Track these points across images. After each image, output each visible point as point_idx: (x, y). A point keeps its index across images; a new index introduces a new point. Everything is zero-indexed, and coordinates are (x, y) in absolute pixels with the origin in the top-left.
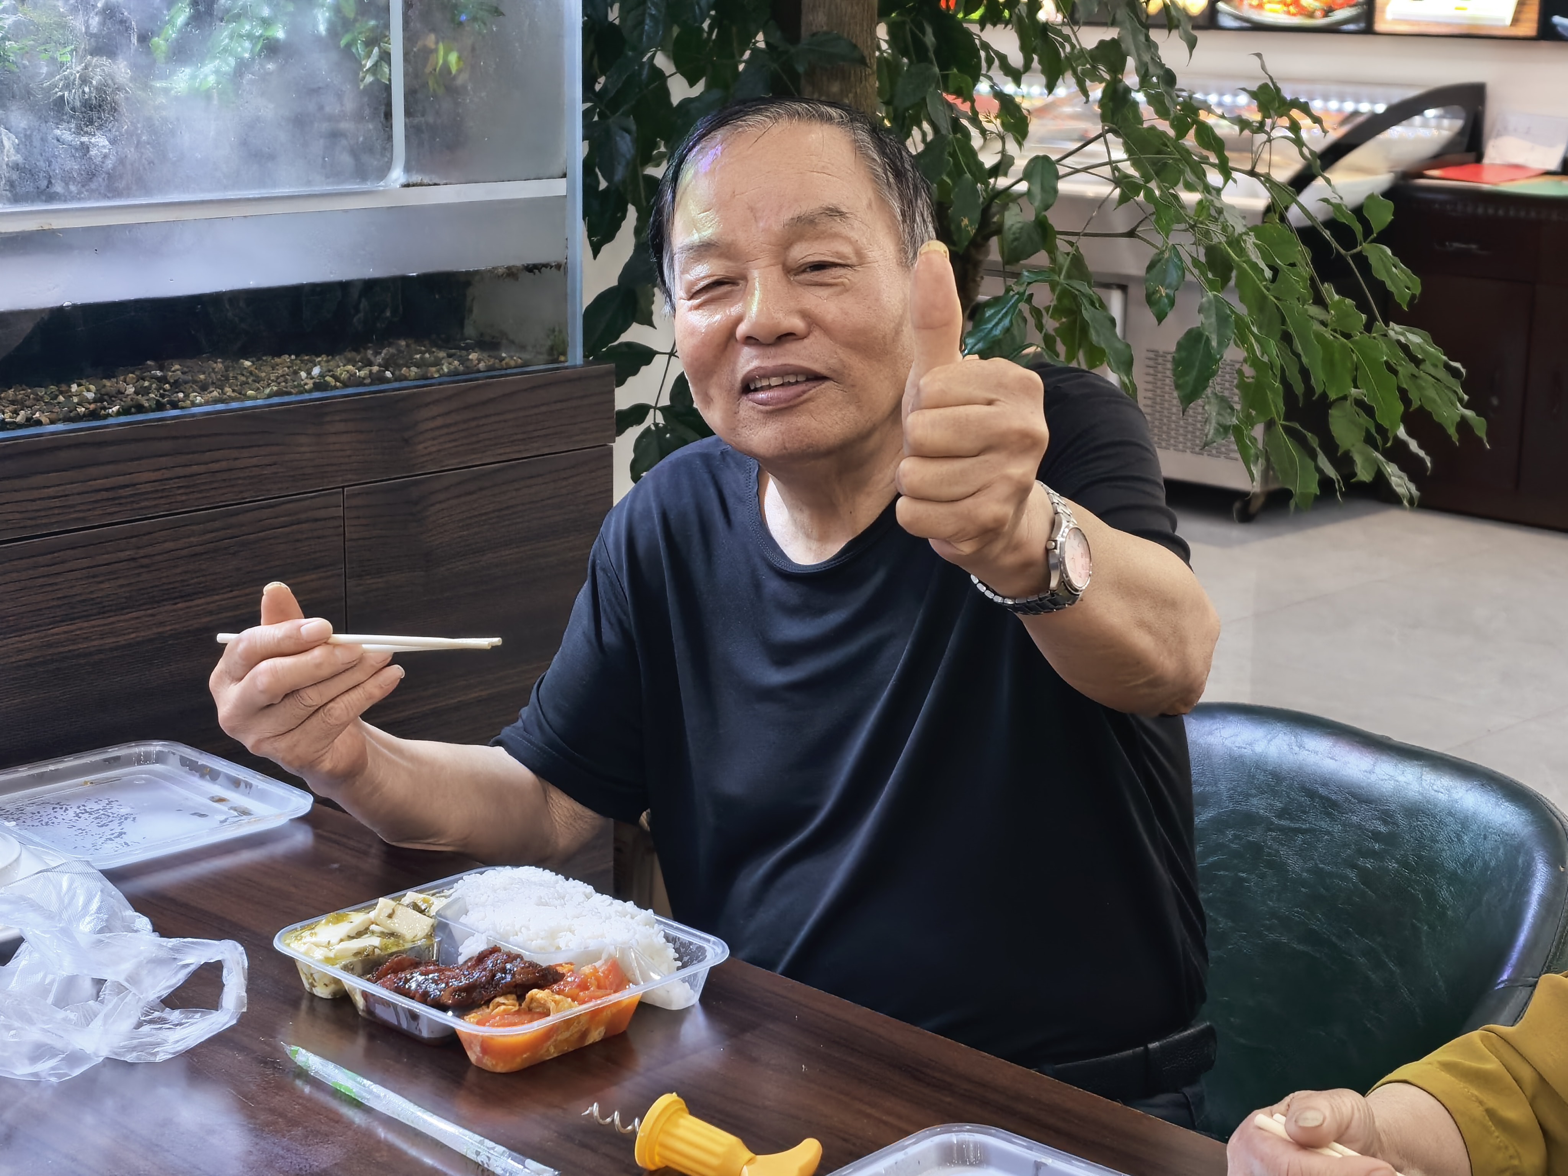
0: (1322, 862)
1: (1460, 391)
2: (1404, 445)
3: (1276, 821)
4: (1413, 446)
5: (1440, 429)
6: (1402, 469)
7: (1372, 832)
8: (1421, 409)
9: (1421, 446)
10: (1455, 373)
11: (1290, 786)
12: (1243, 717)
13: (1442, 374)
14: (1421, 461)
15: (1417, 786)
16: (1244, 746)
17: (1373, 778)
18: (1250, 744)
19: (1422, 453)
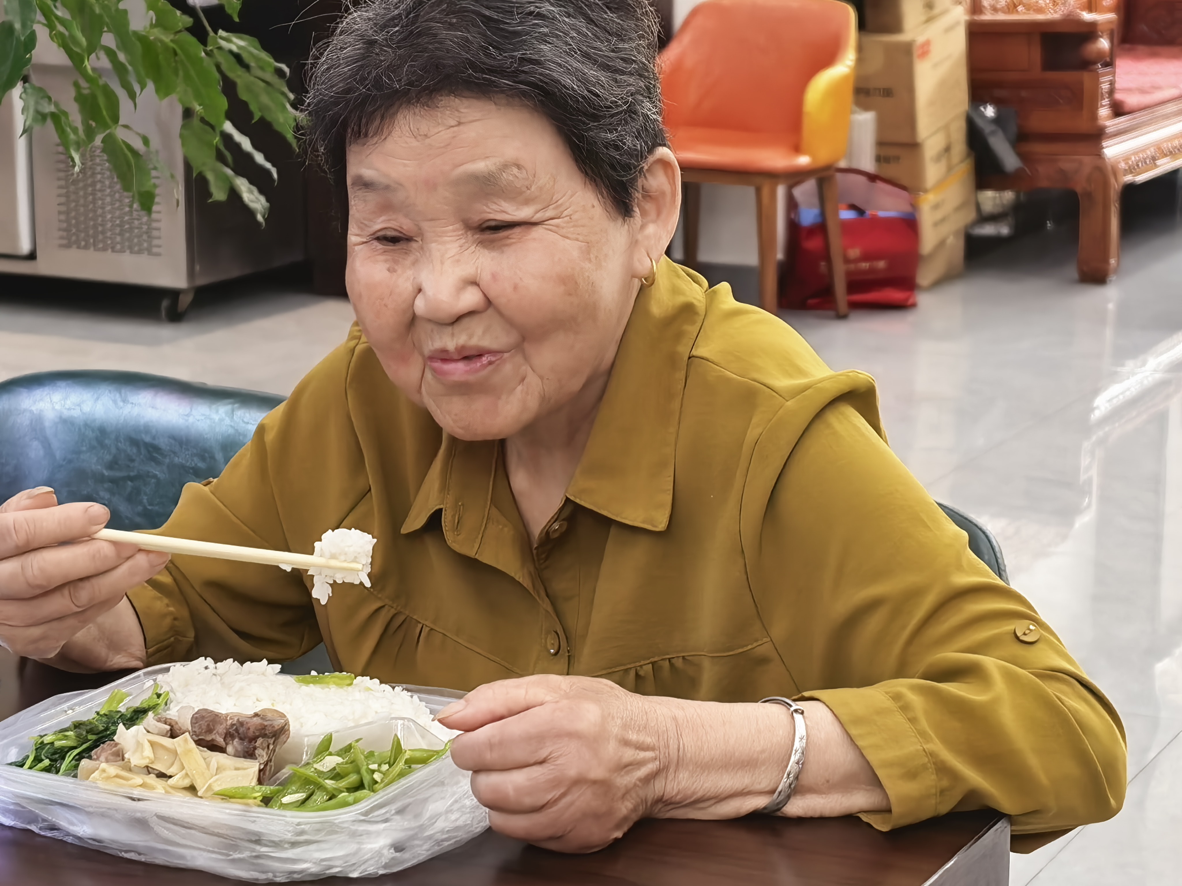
0: (150, 505)
1: (286, 90)
2: (249, 157)
3: (106, 473)
4: (259, 158)
5: (280, 138)
6: (251, 182)
7: (193, 468)
8: (262, 120)
9: (267, 158)
10: (280, 73)
11: (117, 439)
12: (69, 382)
13: (270, 76)
14: (268, 172)
15: (229, 421)
16: (73, 407)
17: (191, 420)
18: (79, 405)
19: (268, 165)
